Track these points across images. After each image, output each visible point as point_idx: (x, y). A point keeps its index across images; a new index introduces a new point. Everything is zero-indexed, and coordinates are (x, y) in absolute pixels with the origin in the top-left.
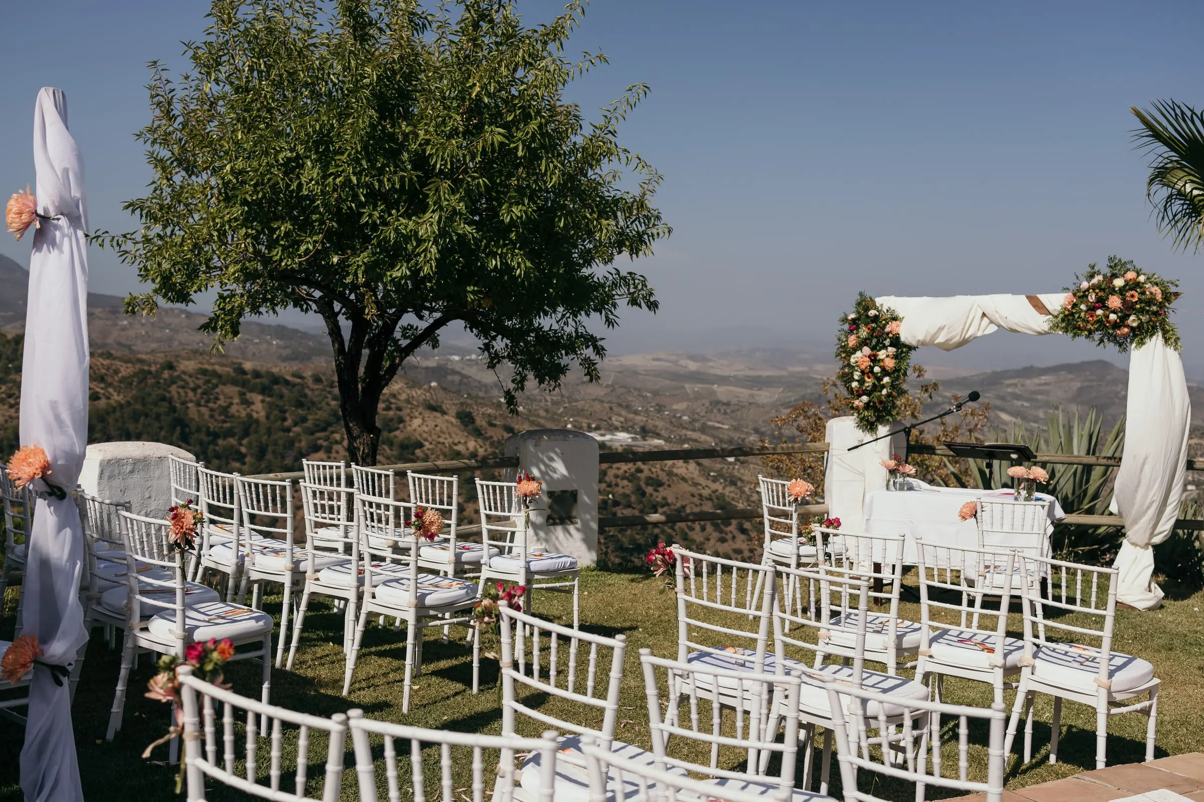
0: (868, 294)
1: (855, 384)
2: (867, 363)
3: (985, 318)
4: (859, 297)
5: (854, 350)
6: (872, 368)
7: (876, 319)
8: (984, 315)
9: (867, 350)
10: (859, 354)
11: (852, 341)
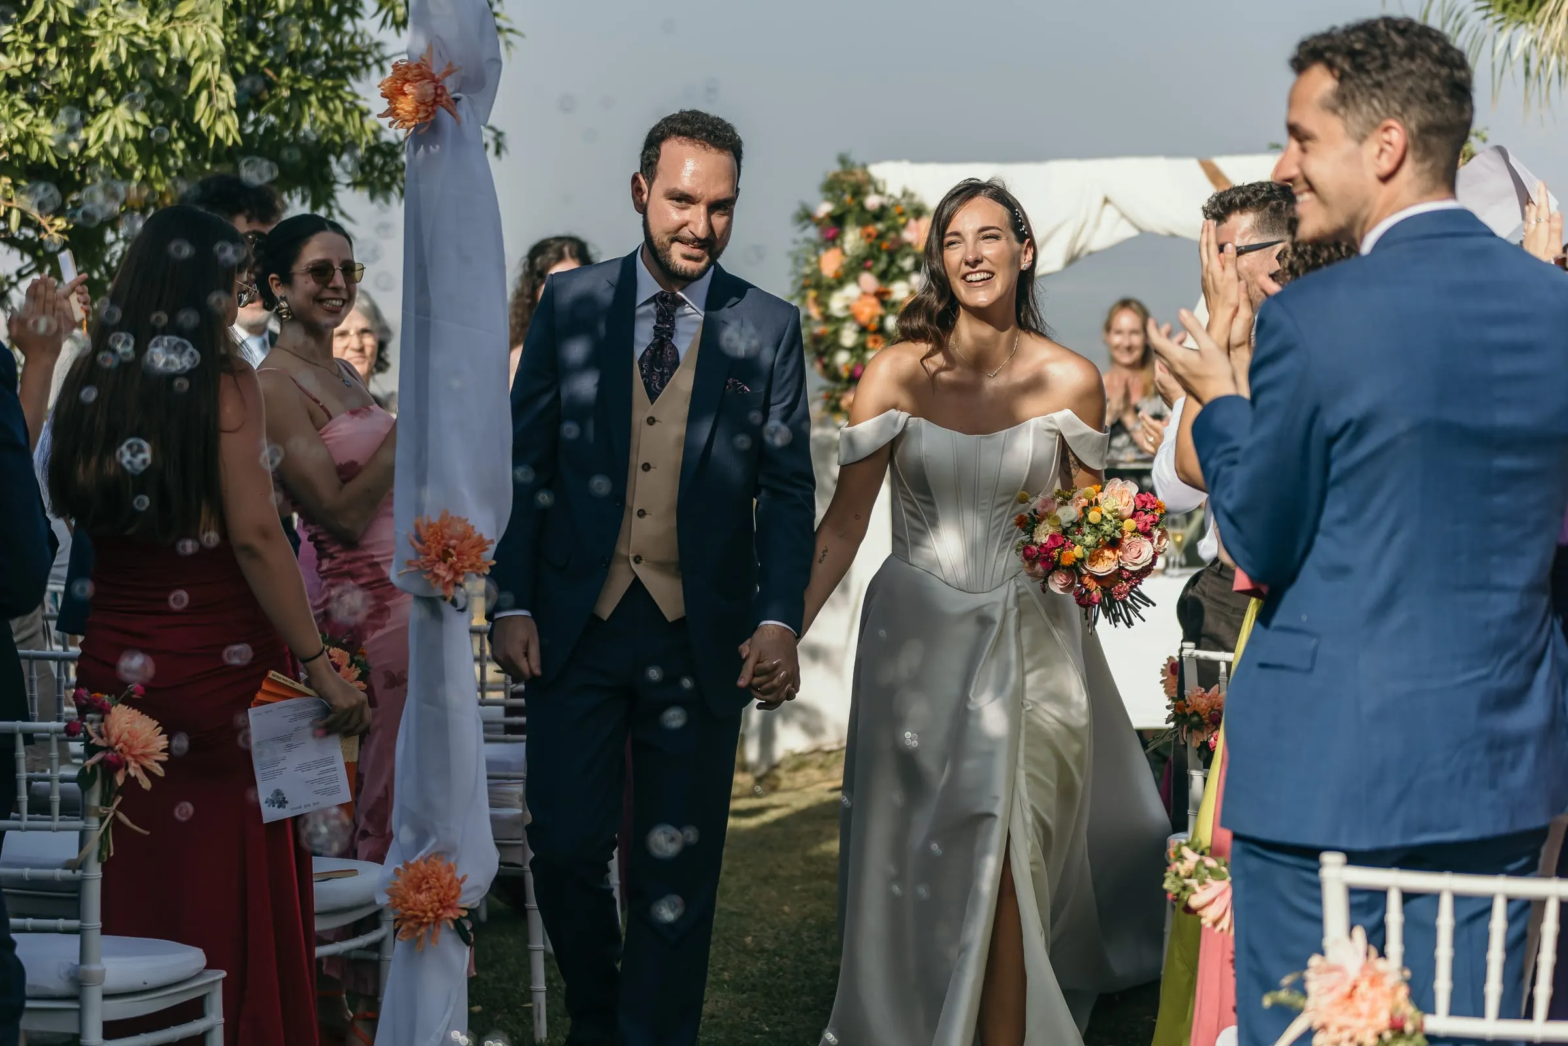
0: (856, 158)
1: (842, 358)
2: (869, 310)
3: (1108, 207)
4: (836, 168)
5: (840, 282)
6: (882, 319)
7: (880, 214)
8: (1106, 201)
9: (868, 281)
10: (851, 291)
11: (830, 263)
